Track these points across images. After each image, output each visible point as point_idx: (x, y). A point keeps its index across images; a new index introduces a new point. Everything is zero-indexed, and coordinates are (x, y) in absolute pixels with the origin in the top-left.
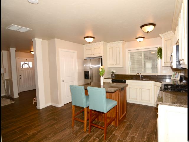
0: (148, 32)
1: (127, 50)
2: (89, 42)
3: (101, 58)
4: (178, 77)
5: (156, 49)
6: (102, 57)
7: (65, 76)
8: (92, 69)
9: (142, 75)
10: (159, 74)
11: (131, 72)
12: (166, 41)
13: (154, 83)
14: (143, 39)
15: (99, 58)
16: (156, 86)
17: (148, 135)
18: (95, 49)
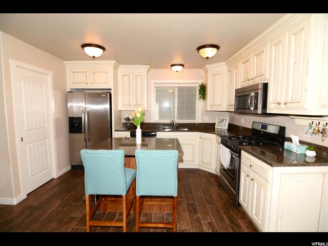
0: (207, 58)
1: (152, 82)
2: (94, 57)
3: (109, 91)
4: (225, 125)
5: (198, 85)
6: (110, 89)
7: (26, 129)
8: (88, 113)
9: (176, 124)
10: (200, 122)
11: (160, 119)
12: (214, 75)
13: (200, 135)
14: (181, 67)
15: (106, 91)
16: (203, 139)
17: (225, 213)
18: (94, 72)
